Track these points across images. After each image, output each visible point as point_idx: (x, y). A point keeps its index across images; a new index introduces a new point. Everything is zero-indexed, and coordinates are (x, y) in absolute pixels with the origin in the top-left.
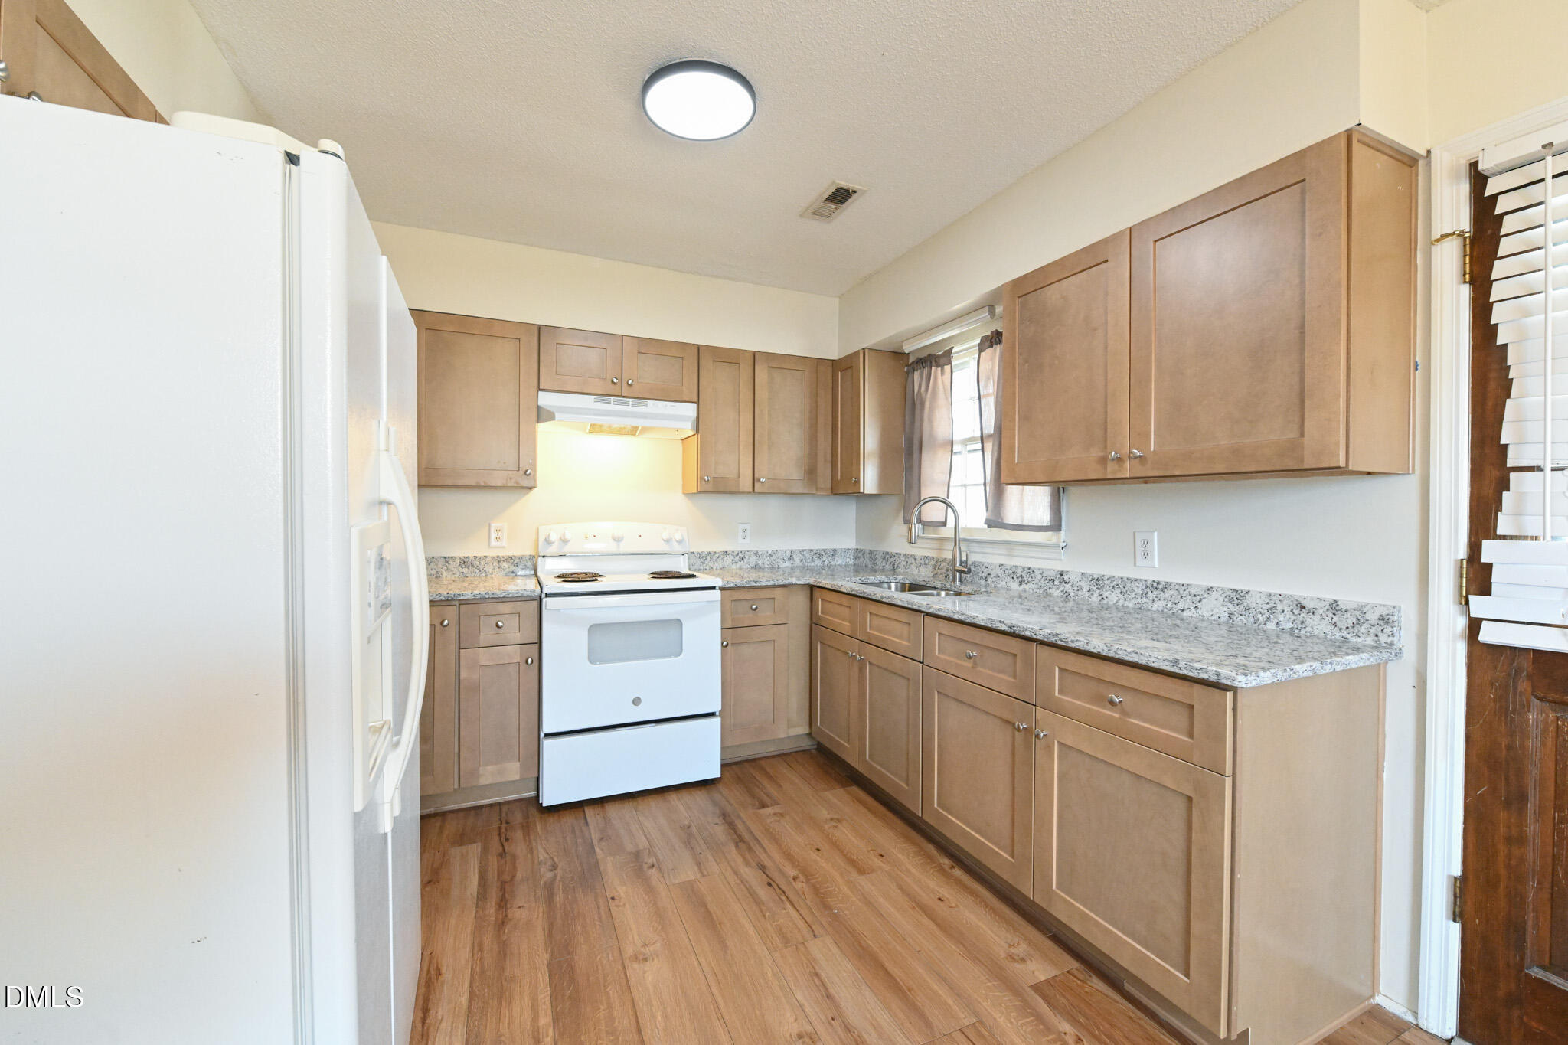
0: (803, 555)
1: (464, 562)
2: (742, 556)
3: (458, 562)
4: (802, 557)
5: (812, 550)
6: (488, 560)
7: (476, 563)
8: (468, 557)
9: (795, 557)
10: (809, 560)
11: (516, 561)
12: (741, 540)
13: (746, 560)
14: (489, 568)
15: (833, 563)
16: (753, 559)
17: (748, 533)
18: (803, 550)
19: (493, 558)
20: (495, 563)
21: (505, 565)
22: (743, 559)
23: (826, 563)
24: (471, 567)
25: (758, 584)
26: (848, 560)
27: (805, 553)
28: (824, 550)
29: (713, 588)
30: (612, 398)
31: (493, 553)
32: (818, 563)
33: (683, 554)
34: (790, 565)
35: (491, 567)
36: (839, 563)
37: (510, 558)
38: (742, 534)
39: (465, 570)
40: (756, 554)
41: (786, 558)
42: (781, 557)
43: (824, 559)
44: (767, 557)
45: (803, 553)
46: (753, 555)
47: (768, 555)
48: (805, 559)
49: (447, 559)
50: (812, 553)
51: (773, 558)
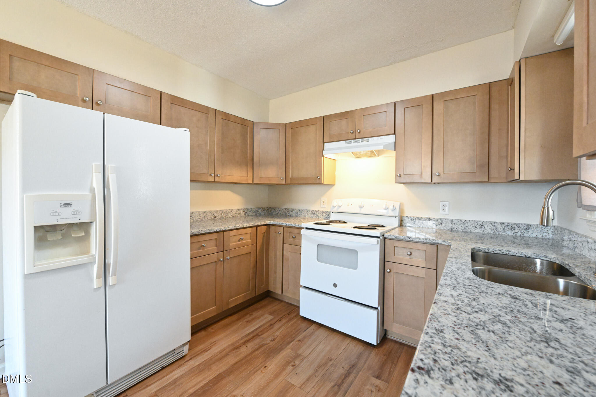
1: (312, 212)
2: (440, 222)
3: (310, 212)
4: (493, 227)
5: (503, 223)
6: (319, 212)
7: (316, 213)
8: (313, 210)
9: (486, 226)
10: (499, 230)
11: (328, 213)
12: (441, 212)
13: (443, 225)
14: (319, 215)
15: (527, 235)
16: (449, 226)
17: (446, 208)
18: (494, 223)
19: (321, 211)
20: (321, 214)
21: (324, 214)
22: (441, 223)
23: (519, 234)
24: (314, 214)
25: (411, 239)
26: (545, 234)
27: (496, 224)
28: (517, 225)
30: (352, 140)
31: (321, 210)
32: (510, 233)
33: (396, 217)
34: (482, 232)
35: (320, 215)
36: (534, 235)
37: (326, 212)
38: (441, 208)
39: (312, 215)
40: (452, 221)
41: (478, 227)
42: (474, 225)
43: (516, 231)
44: (460, 224)
45: (493, 224)
46: (449, 222)
47: (462, 223)
48: (496, 229)
49: (308, 210)
50: (504, 226)
51: (466, 225)
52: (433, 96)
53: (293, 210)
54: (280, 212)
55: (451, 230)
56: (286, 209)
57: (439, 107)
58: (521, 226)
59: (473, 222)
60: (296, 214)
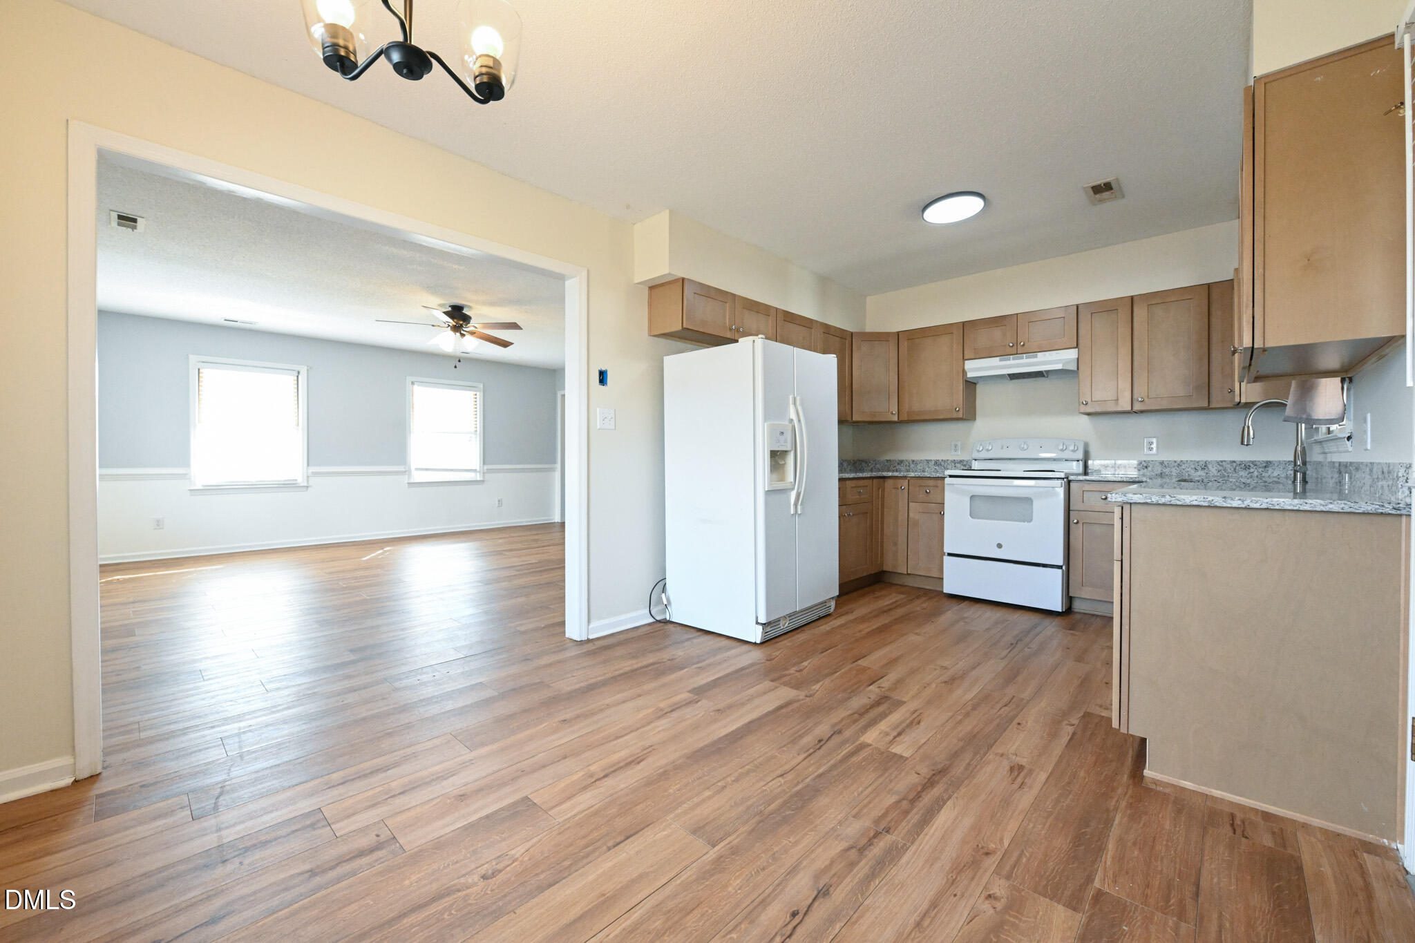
0: (1222, 466)
1: (937, 463)
2: (1145, 465)
3: (933, 462)
4: (1220, 468)
5: (1234, 462)
6: (949, 462)
7: (942, 463)
8: (939, 460)
9: (1210, 467)
10: (1229, 470)
11: (965, 463)
12: (1147, 451)
13: (1150, 469)
14: (949, 467)
15: (1267, 475)
16: (1158, 469)
17: (1154, 446)
18: (1222, 462)
19: (951, 461)
20: (953, 464)
21: (958, 465)
22: (1146, 467)
23: (1256, 473)
24: (940, 466)
27: (1224, 463)
28: (1252, 462)
30: (1011, 356)
31: (951, 458)
32: (1244, 474)
33: (1078, 461)
34: (1205, 474)
35: (951, 466)
36: (1276, 475)
37: (961, 461)
38: (1146, 446)
39: (937, 467)
40: (1162, 463)
41: (1199, 468)
42: (1193, 467)
43: (1252, 470)
44: (1174, 467)
45: (1221, 464)
46: (1158, 464)
47: (1176, 464)
48: (1225, 470)
49: (928, 461)
50: (1235, 464)
51: (1183, 467)
52: (1132, 298)
53: (901, 462)
54: (878, 466)
55: (1161, 475)
56: (887, 461)
57: (1140, 313)
58: (1258, 464)
59: (1192, 463)
60: (908, 468)
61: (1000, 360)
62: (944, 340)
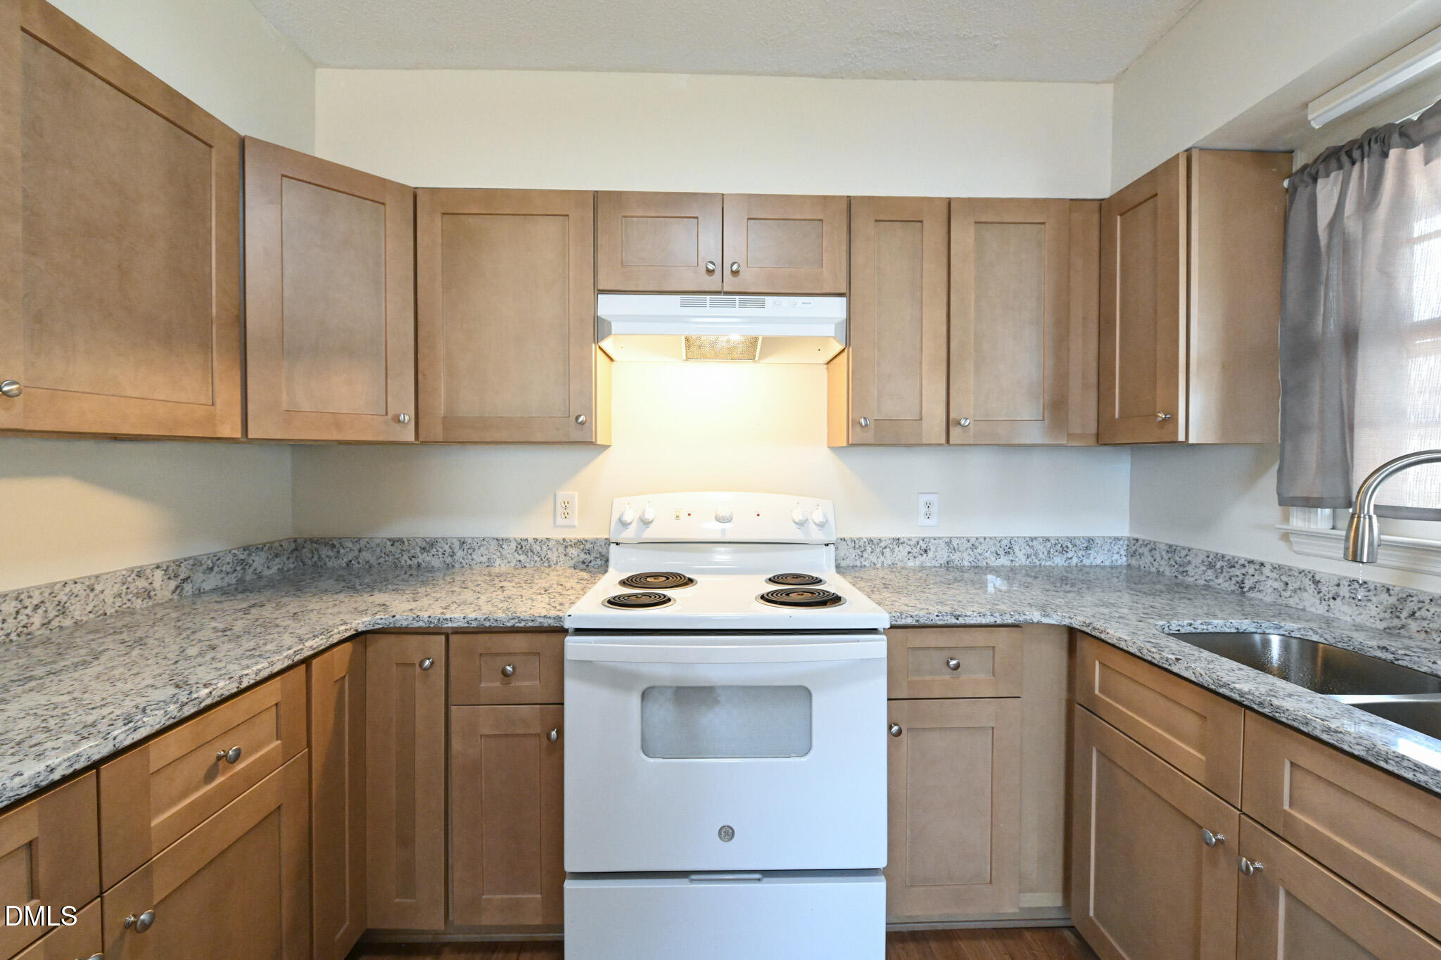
0: (1032, 547)
1: (521, 546)
2: (924, 546)
3: (513, 545)
4: (1030, 551)
5: (1048, 540)
6: (551, 544)
7: (536, 548)
8: (527, 540)
9: (1016, 548)
10: (1041, 555)
11: (588, 546)
12: (923, 521)
13: (931, 554)
14: (553, 556)
15: (1087, 562)
16: (943, 555)
17: (934, 509)
18: (1032, 539)
19: (558, 542)
20: (561, 549)
21: (573, 552)
22: (926, 551)
23: (1075, 561)
24: (529, 554)
25: (961, 621)
26: (1116, 557)
27: (1035, 543)
28: (1071, 540)
29: (873, 631)
30: (708, 297)
31: (558, 535)
32: (1059, 560)
33: (827, 545)
34: (1009, 563)
35: (556, 554)
36: (1098, 562)
37: (580, 542)
38: (923, 510)
39: (522, 558)
40: (948, 543)
41: (1001, 552)
42: (993, 549)
43: (1070, 555)
44: (967, 549)
45: (1031, 543)
46: (943, 545)
47: (969, 545)
48: (1036, 554)
49: (500, 542)
50: (1049, 544)
51: (979, 550)
52: (949, 202)
53: (429, 545)
54: (366, 555)
55: (948, 566)
56: (393, 542)
57: (964, 236)
58: (1078, 542)
59: (992, 542)
60: (449, 560)
61: (683, 304)
62: (546, 233)
